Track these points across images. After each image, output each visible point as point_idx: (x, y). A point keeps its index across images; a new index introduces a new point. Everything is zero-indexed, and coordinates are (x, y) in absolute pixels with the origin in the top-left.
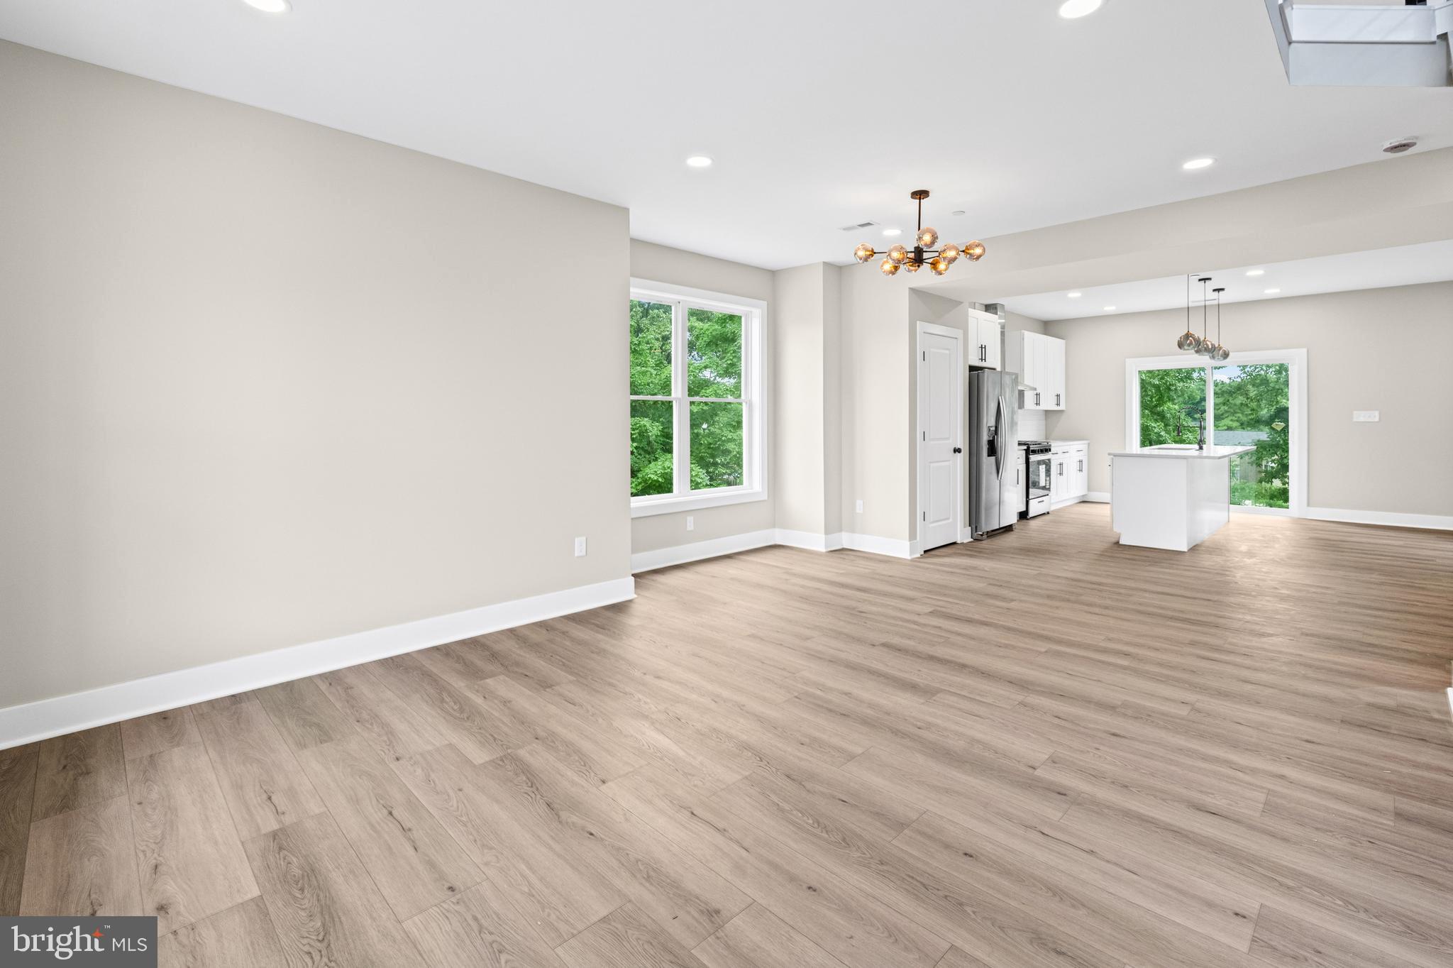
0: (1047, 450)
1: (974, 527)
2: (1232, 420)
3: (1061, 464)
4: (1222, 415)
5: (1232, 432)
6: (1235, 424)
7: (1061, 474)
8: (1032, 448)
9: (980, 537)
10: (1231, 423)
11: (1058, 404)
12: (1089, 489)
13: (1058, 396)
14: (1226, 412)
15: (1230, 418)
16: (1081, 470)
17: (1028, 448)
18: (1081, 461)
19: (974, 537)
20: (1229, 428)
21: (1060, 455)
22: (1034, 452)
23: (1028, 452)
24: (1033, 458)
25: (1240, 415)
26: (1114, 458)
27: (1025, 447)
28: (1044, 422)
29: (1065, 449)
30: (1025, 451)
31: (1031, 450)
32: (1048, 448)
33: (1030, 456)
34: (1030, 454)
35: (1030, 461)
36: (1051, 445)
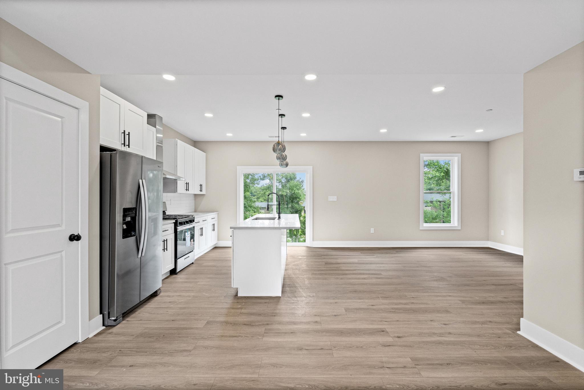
0: (192, 221)
1: (106, 313)
2: (262, 199)
3: (202, 229)
4: (260, 197)
5: (262, 203)
6: (263, 200)
7: (202, 235)
8: (179, 221)
9: (113, 323)
10: (262, 200)
11: (201, 191)
12: (218, 240)
13: (201, 185)
14: (261, 196)
15: (262, 198)
16: (214, 230)
17: (176, 221)
18: (214, 225)
19: (106, 323)
20: (261, 202)
21: (201, 223)
22: (181, 224)
23: (176, 225)
24: (180, 228)
25: (264, 197)
26: (234, 230)
27: (174, 221)
28: (194, 201)
29: (204, 218)
30: (174, 224)
31: (179, 222)
32: (193, 219)
33: (178, 227)
34: (178, 225)
35: (178, 231)
36: (194, 217)
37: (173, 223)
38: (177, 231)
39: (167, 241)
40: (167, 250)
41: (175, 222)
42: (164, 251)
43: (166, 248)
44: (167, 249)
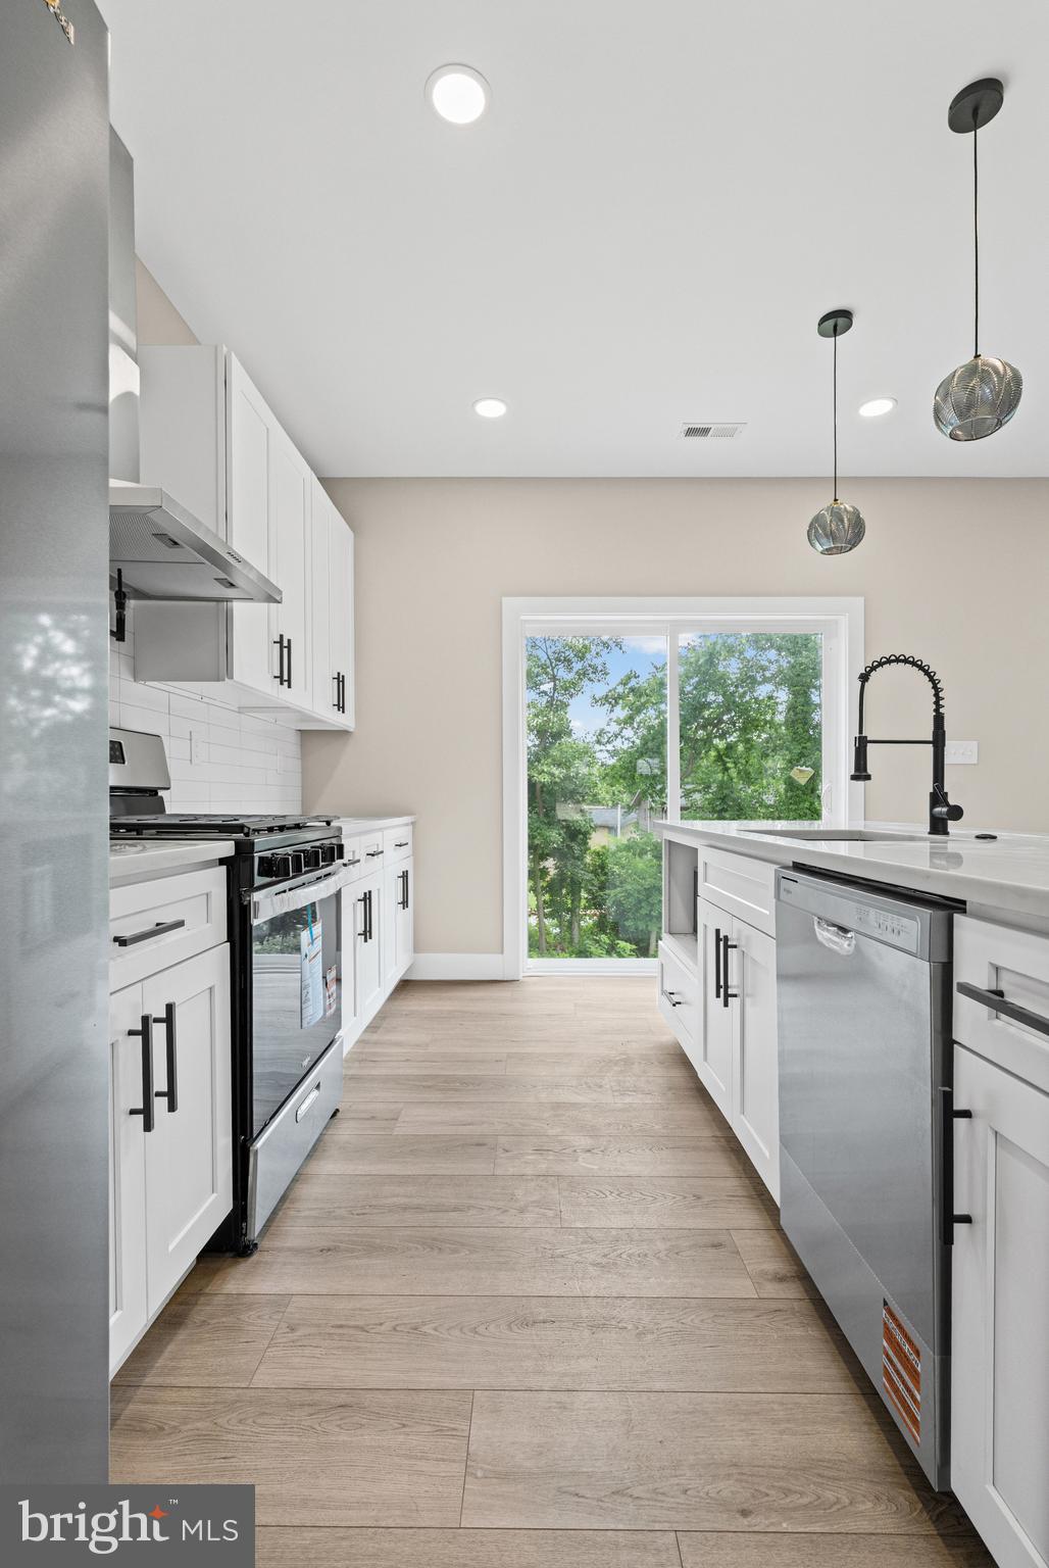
0: (331, 852)
3: (369, 896)
7: (367, 933)
8: (263, 845)
11: (336, 708)
12: (414, 950)
13: (340, 680)
16: (407, 902)
17: (244, 850)
18: (404, 877)
21: (365, 866)
24: (268, 904)
27: (226, 848)
28: (298, 763)
29: (371, 843)
30: (224, 868)
31: (261, 858)
32: (334, 841)
33: (257, 896)
34: (259, 880)
35: (255, 922)
36: (340, 829)
37: (222, 861)
38: (251, 926)
39: (169, 1020)
40: (172, 1107)
41: (232, 853)
42: (148, 1127)
43: (165, 1089)
44: (171, 1094)
